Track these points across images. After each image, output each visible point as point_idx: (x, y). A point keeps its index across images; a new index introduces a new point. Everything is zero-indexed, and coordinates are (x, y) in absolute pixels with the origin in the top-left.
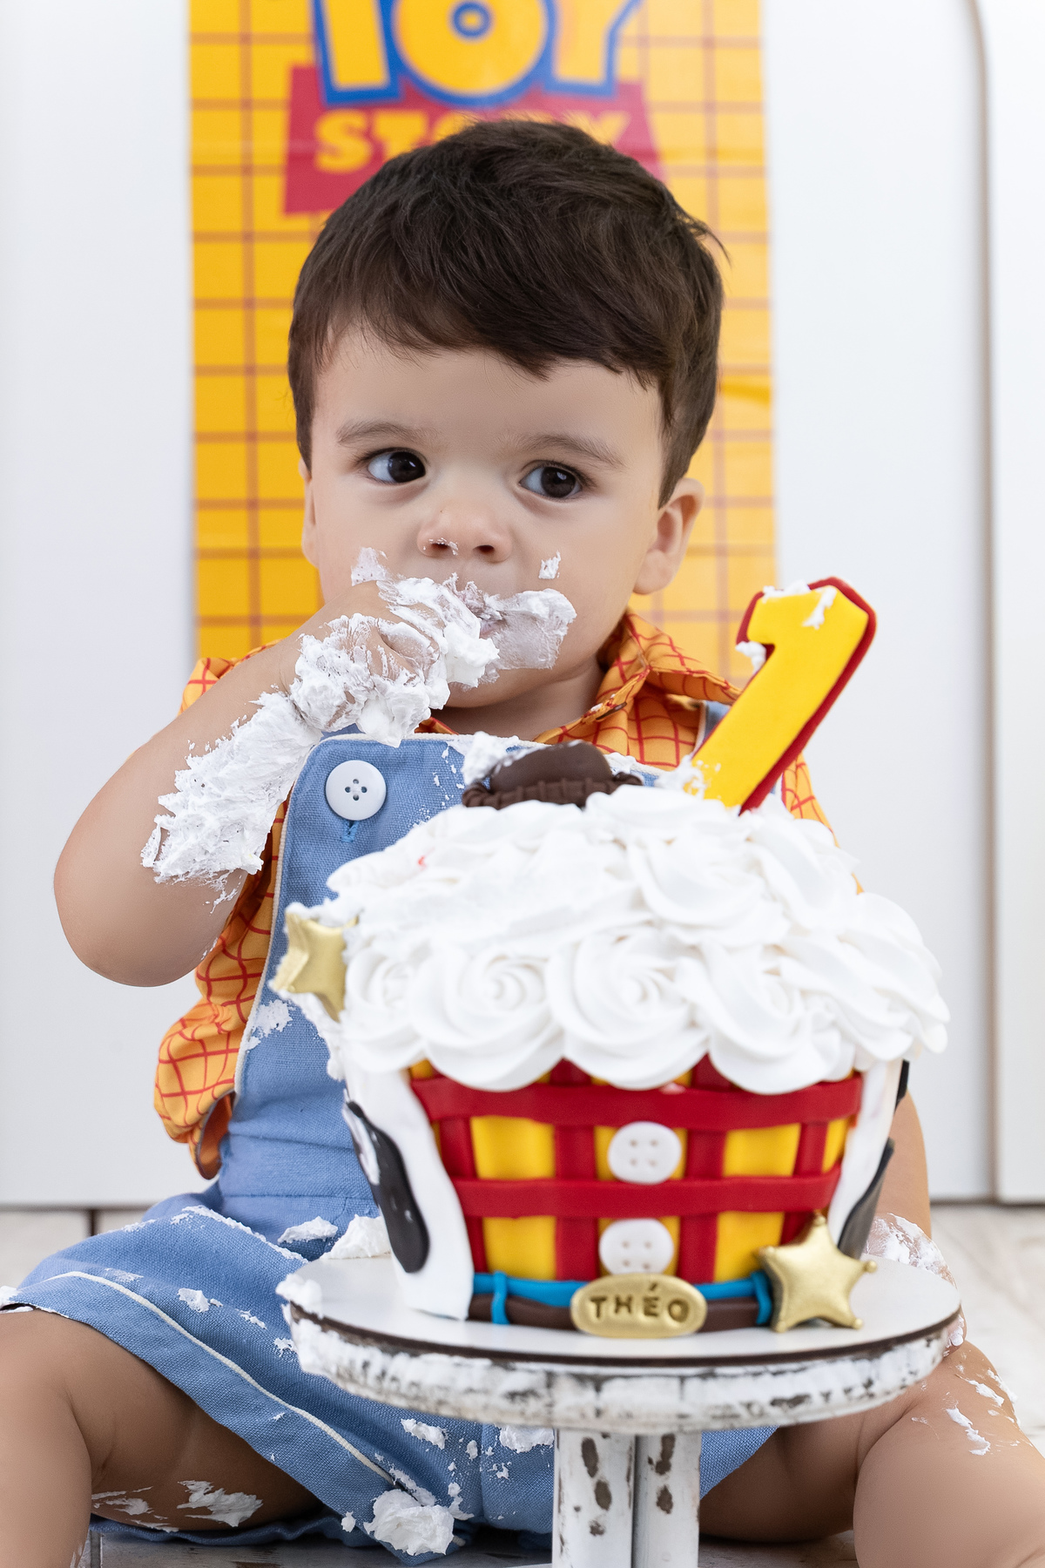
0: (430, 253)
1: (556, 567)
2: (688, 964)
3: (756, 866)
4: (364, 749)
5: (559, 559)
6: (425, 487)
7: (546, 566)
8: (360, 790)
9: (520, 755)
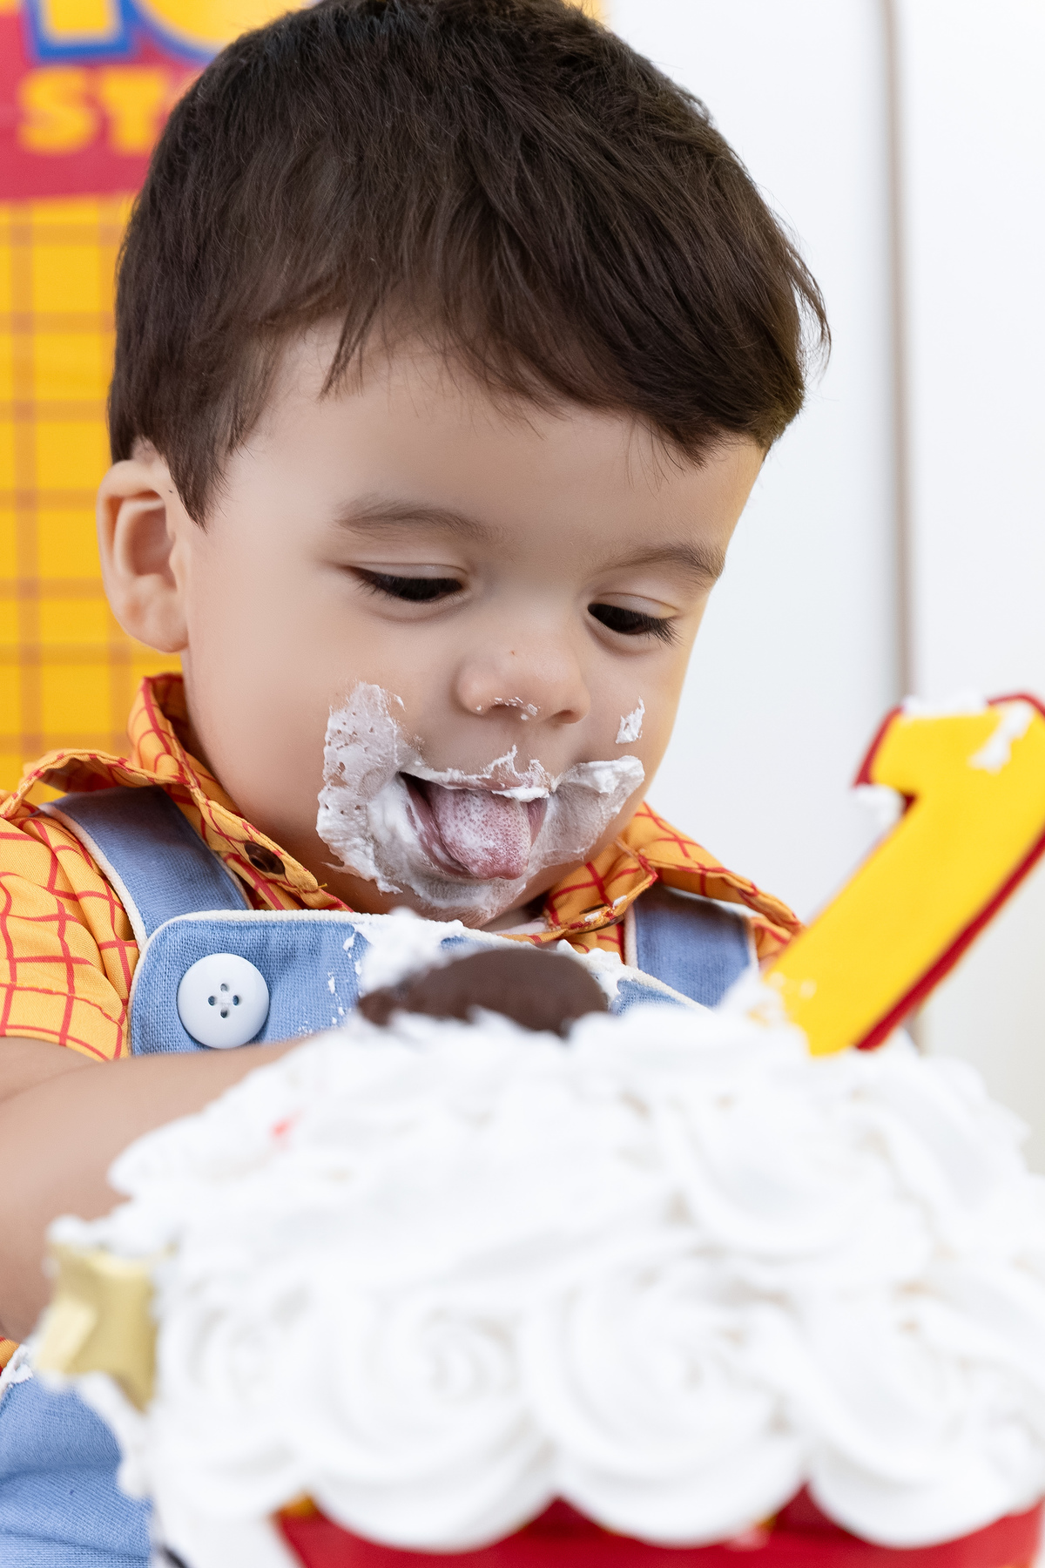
2: (766, 1320)
3: (874, 1142)
4: (234, 936)
5: (642, 711)
8: (230, 1000)
9: (463, 951)
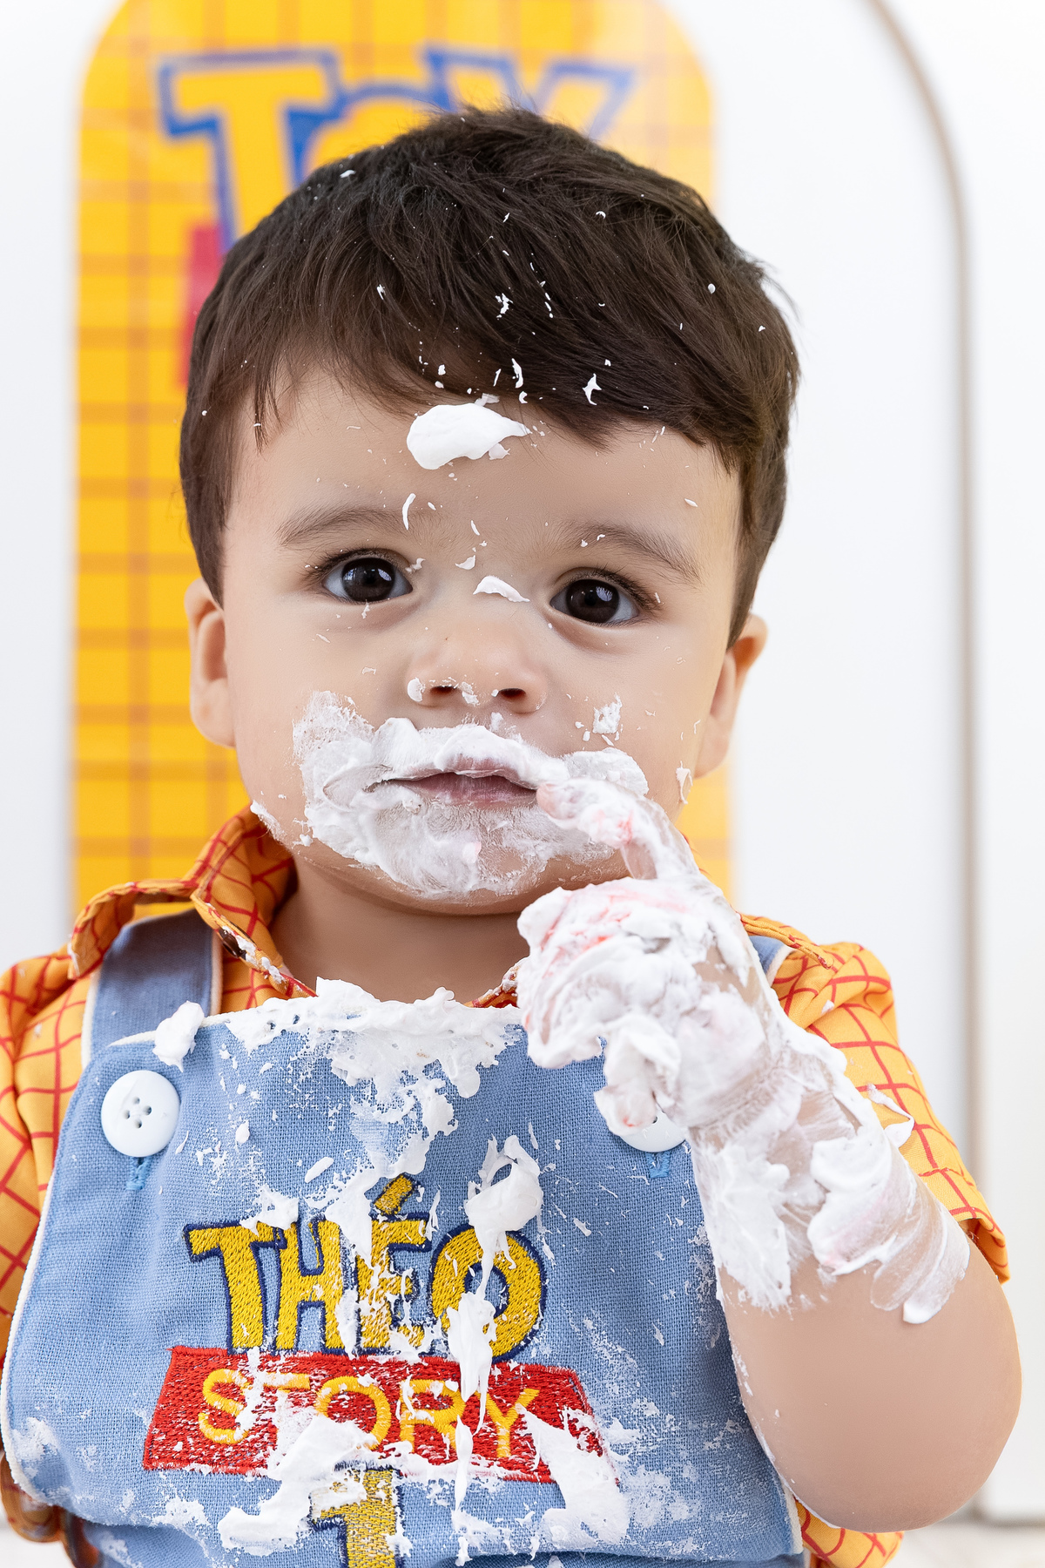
0: (439, 266)
1: (617, 716)
5: (619, 705)
6: (414, 607)
7: (602, 716)
